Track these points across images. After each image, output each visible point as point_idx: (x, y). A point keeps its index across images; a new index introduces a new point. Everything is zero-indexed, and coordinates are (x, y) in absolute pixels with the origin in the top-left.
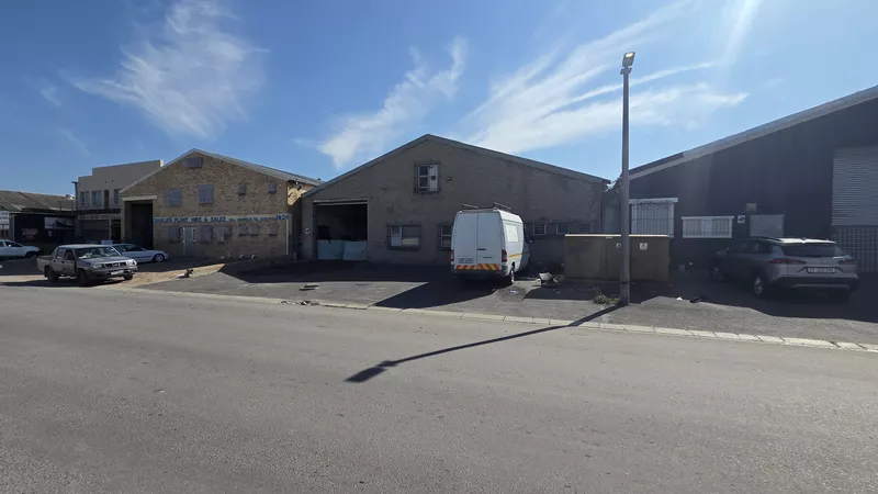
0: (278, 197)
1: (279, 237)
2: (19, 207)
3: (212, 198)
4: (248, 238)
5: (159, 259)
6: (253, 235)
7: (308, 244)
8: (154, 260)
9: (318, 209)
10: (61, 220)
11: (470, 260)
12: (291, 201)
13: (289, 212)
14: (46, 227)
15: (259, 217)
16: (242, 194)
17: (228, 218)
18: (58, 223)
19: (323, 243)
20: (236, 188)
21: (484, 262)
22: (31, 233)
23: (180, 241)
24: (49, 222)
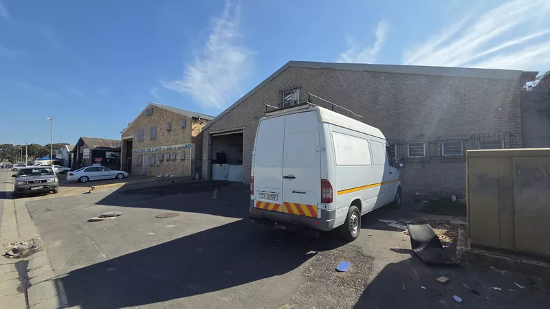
0: (187, 131)
1: (186, 161)
2: (95, 146)
3: (156, 135)
4: (171, 162)
5: (120, 176)
6: (173, 160)
7: (205, 168)
8: (117, 178)
9: (213, 138)
10: (114, 153)
11: (273, 195)
12: (194, 134)
13: (192, 142)
14: (107, 157)
15: (177, 146)
16: (169, 131)
17: (162, 148)
18: (112, 155)
19: (216, 166)
20: (165, 126)
21: (293, 199)
22: (99, 160)
23: (142, 165)
24: (108, 154)
